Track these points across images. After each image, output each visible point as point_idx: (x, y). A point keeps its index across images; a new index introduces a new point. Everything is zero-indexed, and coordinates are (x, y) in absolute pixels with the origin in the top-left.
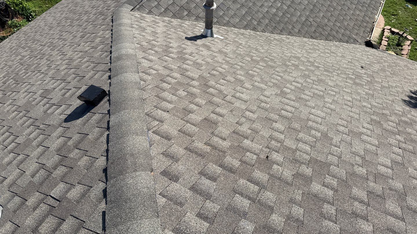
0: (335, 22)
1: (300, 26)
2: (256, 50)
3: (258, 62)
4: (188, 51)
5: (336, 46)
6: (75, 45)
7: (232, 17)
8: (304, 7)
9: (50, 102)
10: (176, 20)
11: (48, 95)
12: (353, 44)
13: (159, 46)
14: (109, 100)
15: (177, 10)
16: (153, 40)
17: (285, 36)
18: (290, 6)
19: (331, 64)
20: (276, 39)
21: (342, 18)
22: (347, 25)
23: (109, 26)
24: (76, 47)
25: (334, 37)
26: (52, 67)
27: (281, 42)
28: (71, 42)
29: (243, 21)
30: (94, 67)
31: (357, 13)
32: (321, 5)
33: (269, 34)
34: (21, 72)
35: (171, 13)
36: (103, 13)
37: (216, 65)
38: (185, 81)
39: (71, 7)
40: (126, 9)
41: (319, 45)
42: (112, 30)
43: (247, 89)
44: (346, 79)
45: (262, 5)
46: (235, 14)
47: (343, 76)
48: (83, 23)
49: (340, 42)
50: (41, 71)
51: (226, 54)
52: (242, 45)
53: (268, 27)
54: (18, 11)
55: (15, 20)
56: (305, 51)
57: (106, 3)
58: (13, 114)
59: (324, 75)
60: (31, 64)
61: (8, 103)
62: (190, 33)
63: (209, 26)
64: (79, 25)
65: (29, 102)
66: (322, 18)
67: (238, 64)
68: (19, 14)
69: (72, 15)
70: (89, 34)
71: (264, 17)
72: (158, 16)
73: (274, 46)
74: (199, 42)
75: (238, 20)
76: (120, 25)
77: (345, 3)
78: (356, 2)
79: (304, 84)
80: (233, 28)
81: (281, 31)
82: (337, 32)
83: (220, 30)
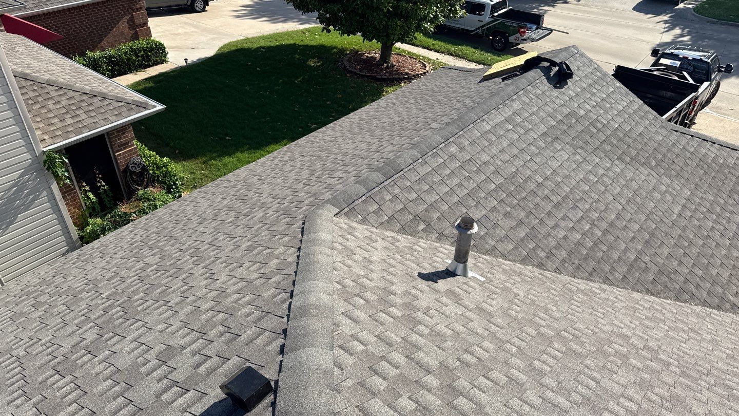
0: (692, 267)
1: (625, 269)
2: (547, 311)
3: (548, 340)
4: (422, 304)
5: (698, 315)
6: (235, 264)
7: (501, 240)
8: (633, 234)
9: (169, 377)
10: (405, 238)
11: (170, 360)
12: (731, 312)
13: (372, 290)
14: (273, 404)
15: (409, 220)
16: (364, 276)
17: (597, 285)
18: (606, 231)
19: (693, 359)
20: (582, 291)
21: (706, 262)
22: (717, 276)
23: (295, 240)
24: (234, 269)
25: (692, 295)
26: (189, 299)
27: (591, 297)
28: (229, 255)
29: (520, 249)
30: (259, 319)
31: (735, 255)
32: (663, 235)
33: (568, 278)
34: (137, 297)
35: (398, 224)
36: (288, 213)
37: (471, 341)
38: (414, 373)
39: (241, 189)
40: (327, 213)
41: (664, 311)
42: (299, 249)
43: (532, 406)
44: (729, 400)
45: (556, 225)
46: (507, 236)
47: (720, 391)
48: (255, 224)
49: (705, 306)
50: (169, 304)
51: (488, 316)
52: (518, 297)
53: (566, 265)
54: (158, 177)
55: (150, 189)
56: (637, 323)
57: (296, 194)
58: (104, 384)
59: (681, 384)
60: (155, 283)
61: (101, 357)
62: (426, 265)
63: (461, 257)
64: (247, 226)
65: (135, 366)
66: (667, 257)
67: (513, 340)
68: (158, 181)
69: (239, 204)
70: (260, 248)
71: (558, 246)
72: (376, 228)
73: (579, 305)
74: (442, 284)
75: (511, 247)
76: (314, 242)
77: (710, 234)
78: (732, 235)
79: (643, 406)
80: (501, 260)
81: (590, 274)
82: (698, 286)
83: (479, 262)
